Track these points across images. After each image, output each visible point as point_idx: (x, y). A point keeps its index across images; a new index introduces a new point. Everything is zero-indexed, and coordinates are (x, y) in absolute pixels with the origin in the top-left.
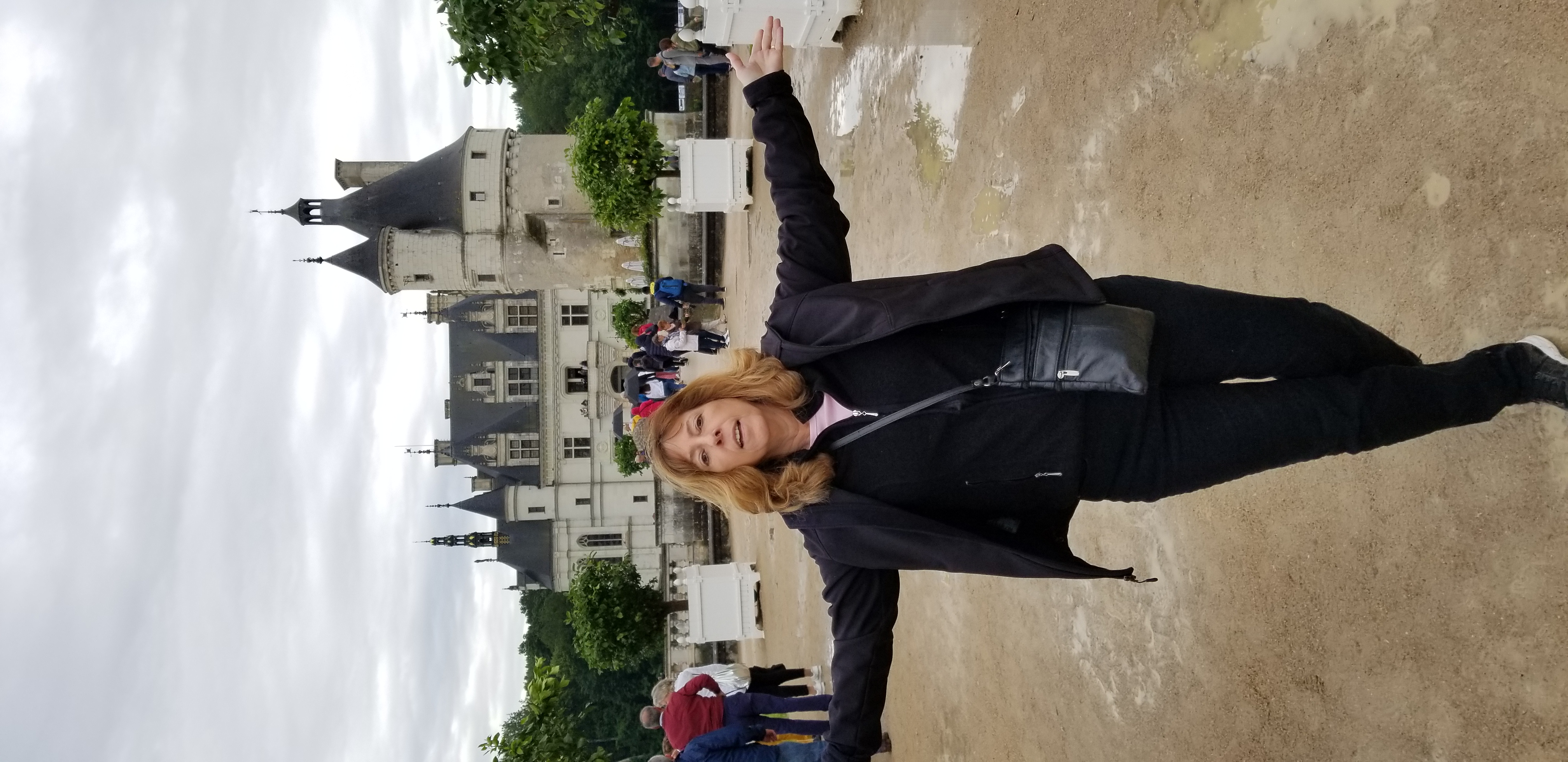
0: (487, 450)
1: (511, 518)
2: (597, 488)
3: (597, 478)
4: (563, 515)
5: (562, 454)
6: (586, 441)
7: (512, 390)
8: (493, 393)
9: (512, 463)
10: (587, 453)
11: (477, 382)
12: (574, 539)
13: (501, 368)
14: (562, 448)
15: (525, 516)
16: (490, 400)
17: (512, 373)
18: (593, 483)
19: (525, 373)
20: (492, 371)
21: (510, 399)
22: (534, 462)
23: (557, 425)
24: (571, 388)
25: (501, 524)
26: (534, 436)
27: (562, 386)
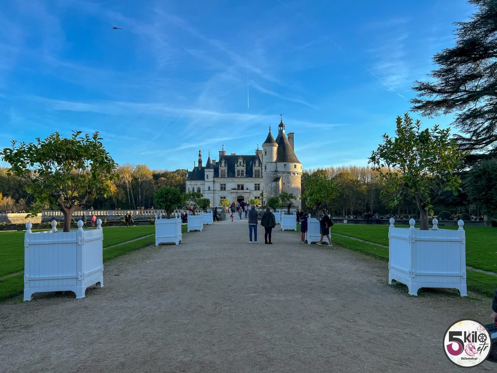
0: (223, 164)
1: (205, 170)
2: (213, 192)
3: (215, 192)
4: (206, 183)
5: (221, 183)
6: (225, 190)
7: (238, 171)
8: (238, 166)
9: (220, 170)
10: (221, 190)
11: (240, 162)
12: (199, 186)
13: (244, 169)
14: (223, 183)
15: (206, 174)
16: (236, 165)
17: (242, 171)
18: (214, 191)
19: (242, 174)
20: (243, 166)
21: (236, 170)
22: (220, 176)
23: (229, 182)
24: (238, 186)
25: (204, 168)
26: (226, 176)
27: (239, 183)
